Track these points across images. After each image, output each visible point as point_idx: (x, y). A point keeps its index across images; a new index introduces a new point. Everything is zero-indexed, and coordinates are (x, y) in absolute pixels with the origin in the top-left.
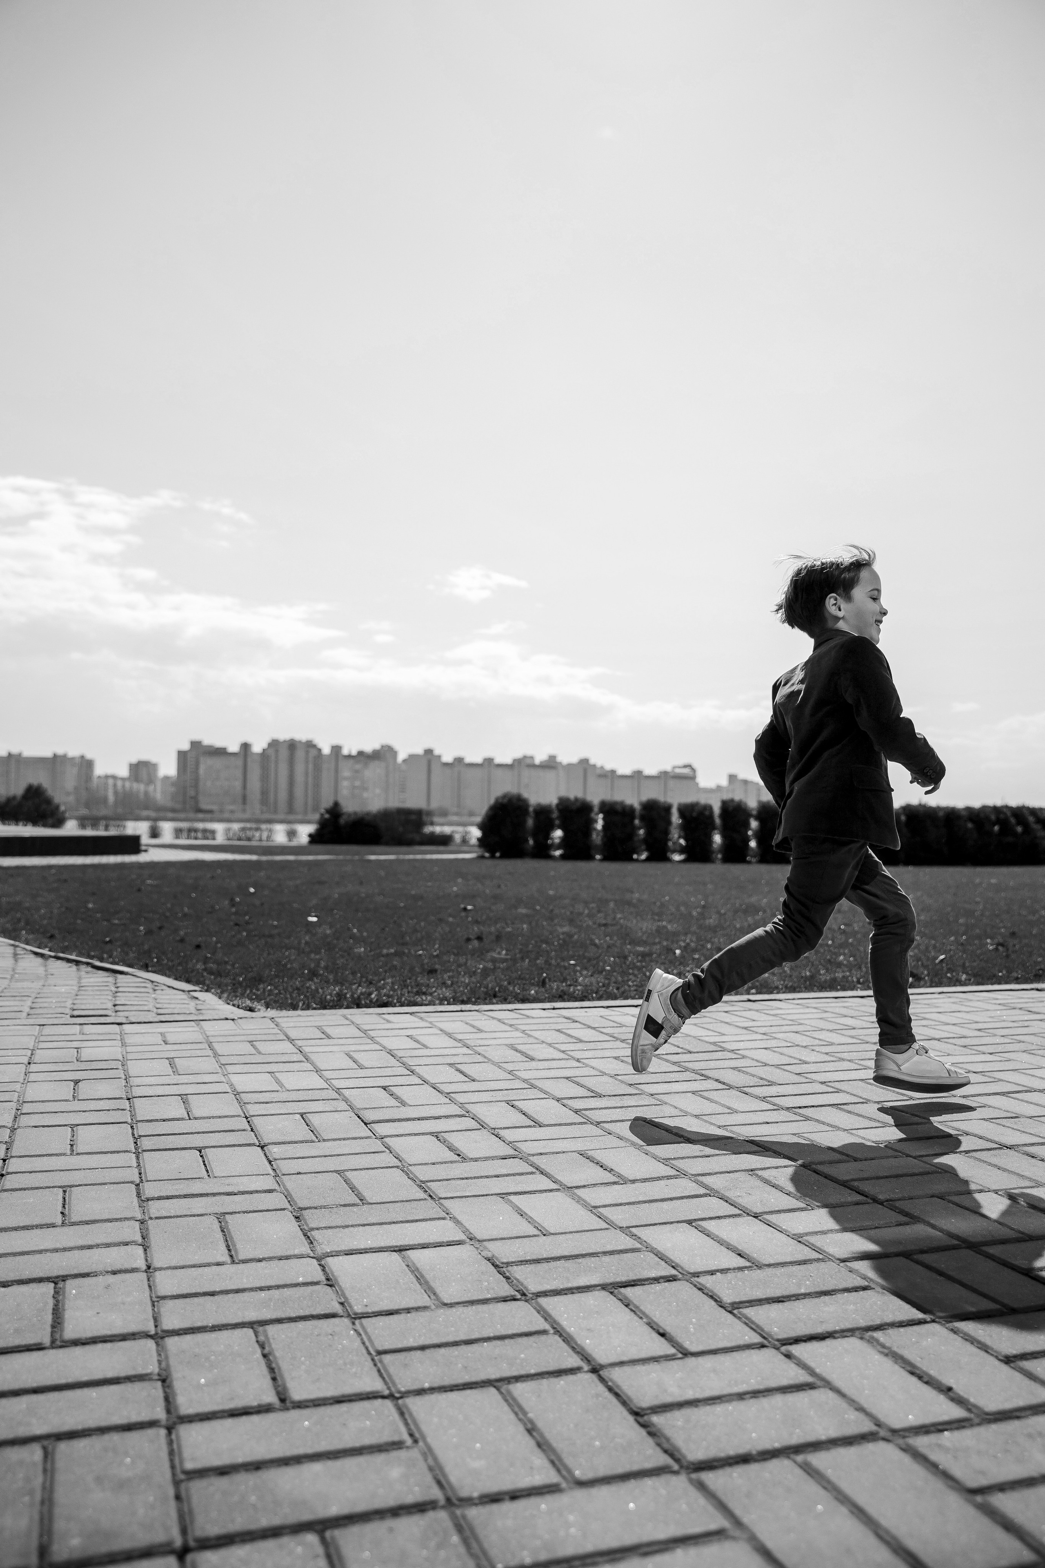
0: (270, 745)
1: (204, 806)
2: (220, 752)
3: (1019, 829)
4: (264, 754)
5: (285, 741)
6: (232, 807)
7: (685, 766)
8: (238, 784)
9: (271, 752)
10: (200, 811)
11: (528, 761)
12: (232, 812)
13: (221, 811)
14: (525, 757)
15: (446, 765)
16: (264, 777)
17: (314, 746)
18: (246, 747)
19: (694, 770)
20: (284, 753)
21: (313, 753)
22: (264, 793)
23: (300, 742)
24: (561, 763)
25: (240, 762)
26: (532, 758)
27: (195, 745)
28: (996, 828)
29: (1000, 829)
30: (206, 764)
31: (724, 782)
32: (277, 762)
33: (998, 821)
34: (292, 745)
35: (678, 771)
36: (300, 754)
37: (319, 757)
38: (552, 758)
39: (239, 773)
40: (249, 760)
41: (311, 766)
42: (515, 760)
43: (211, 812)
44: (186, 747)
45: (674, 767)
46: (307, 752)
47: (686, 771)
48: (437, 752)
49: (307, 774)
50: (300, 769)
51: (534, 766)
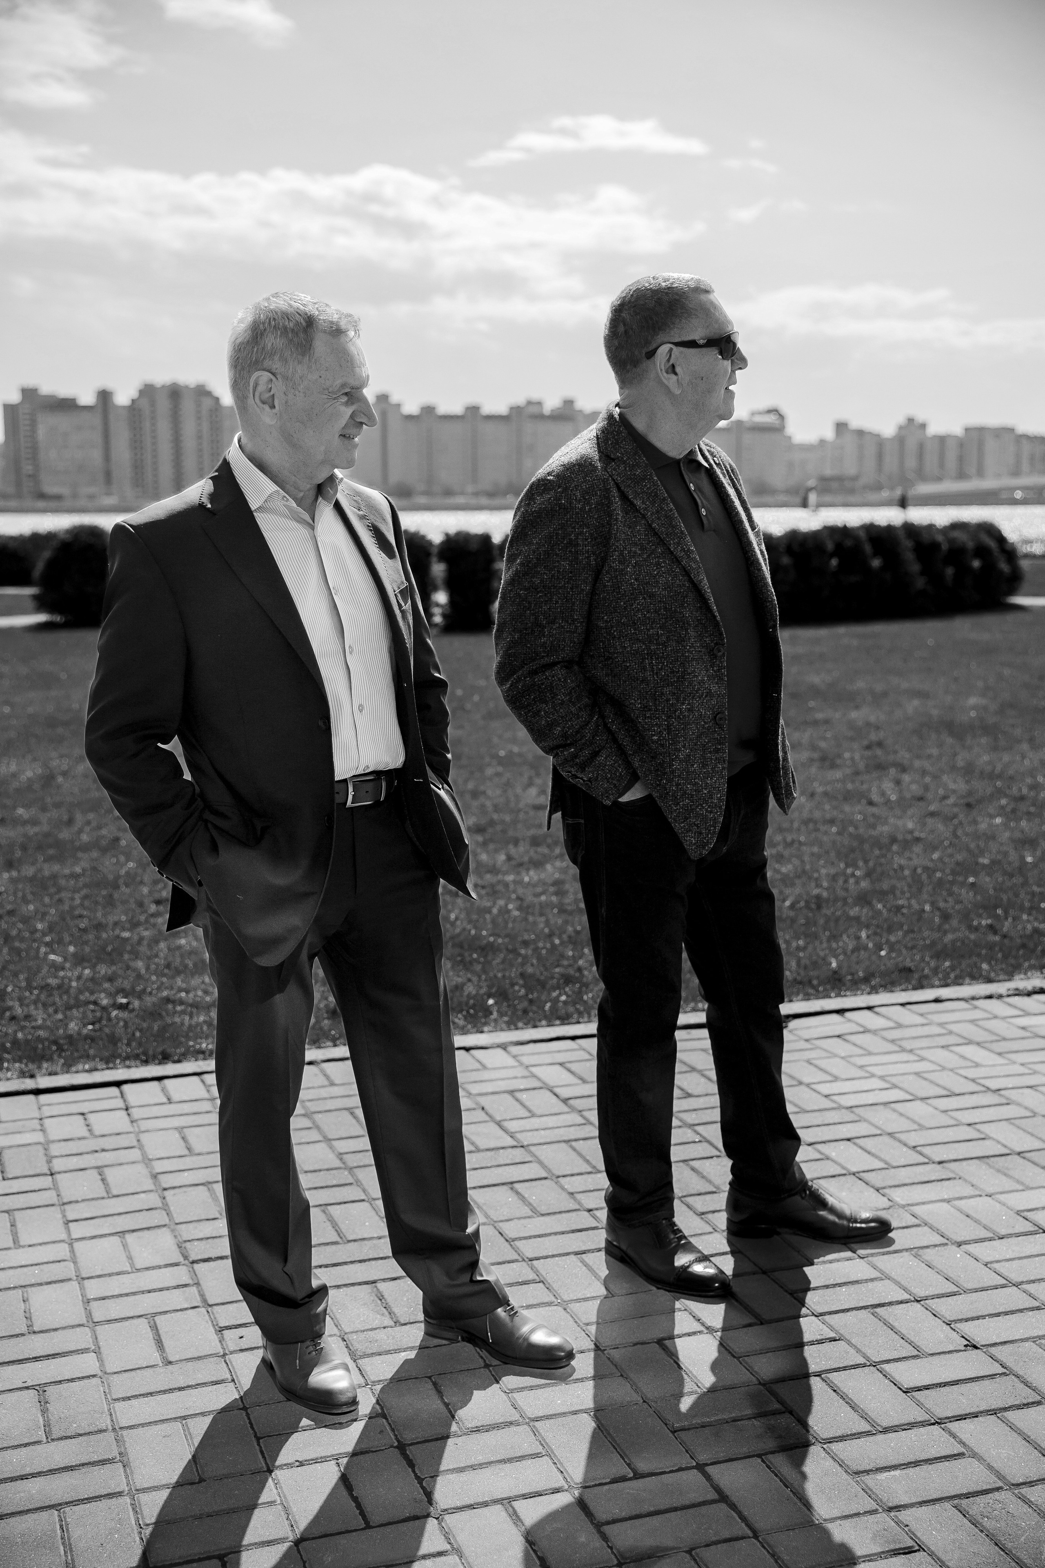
0: (142, 392)
1: (50, 489)
2: (67, 405)
3: (876, 563)
4: (133, 408)
5: (163, 387)
6: (92, 490)
7: (769, 411)
8: (96, 455)
9: (144, 404)
10: (42, 496)
11: (533, 410)
12: (91, 497)
13: (75, 496)
14: (530, 403)
15: (410, 418)
16: (136, 444)
17: (209, 394)
18: (105, 396)
19: (782, 417)
20: (164, 405)
21: (207, 403)
22: (138, 467)
23: (187, 387)
24: (581, 411)
25: (96, 420)
26: (539, 404)
27: (29, 393)
28: (834, 562)
29: (840, 565)
30: (46, 425)
31: (829, 434)
32: (153, 418)
33: (839, 551)
34: (175, 392)
35: (759, 419)
36: (188, 406)
37: (216, 410)
38: (569, 403)
39: (97, 437)
40: (112, 417)
41: (205, 426)
42: (512, 409)
43: (58, 497)
44: (15, 398)
45: (753, 414)
46: (198, 404)
47: (771, 419)
48: (394, 399)
49: (200, 437)
50: (189, 428)
51: (541, 417)
